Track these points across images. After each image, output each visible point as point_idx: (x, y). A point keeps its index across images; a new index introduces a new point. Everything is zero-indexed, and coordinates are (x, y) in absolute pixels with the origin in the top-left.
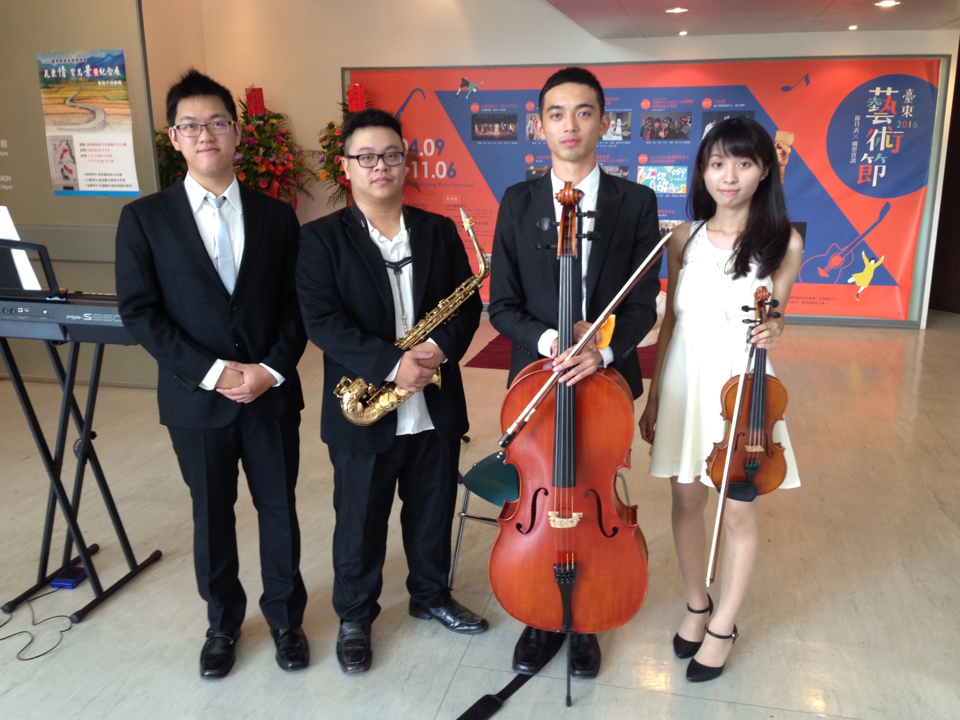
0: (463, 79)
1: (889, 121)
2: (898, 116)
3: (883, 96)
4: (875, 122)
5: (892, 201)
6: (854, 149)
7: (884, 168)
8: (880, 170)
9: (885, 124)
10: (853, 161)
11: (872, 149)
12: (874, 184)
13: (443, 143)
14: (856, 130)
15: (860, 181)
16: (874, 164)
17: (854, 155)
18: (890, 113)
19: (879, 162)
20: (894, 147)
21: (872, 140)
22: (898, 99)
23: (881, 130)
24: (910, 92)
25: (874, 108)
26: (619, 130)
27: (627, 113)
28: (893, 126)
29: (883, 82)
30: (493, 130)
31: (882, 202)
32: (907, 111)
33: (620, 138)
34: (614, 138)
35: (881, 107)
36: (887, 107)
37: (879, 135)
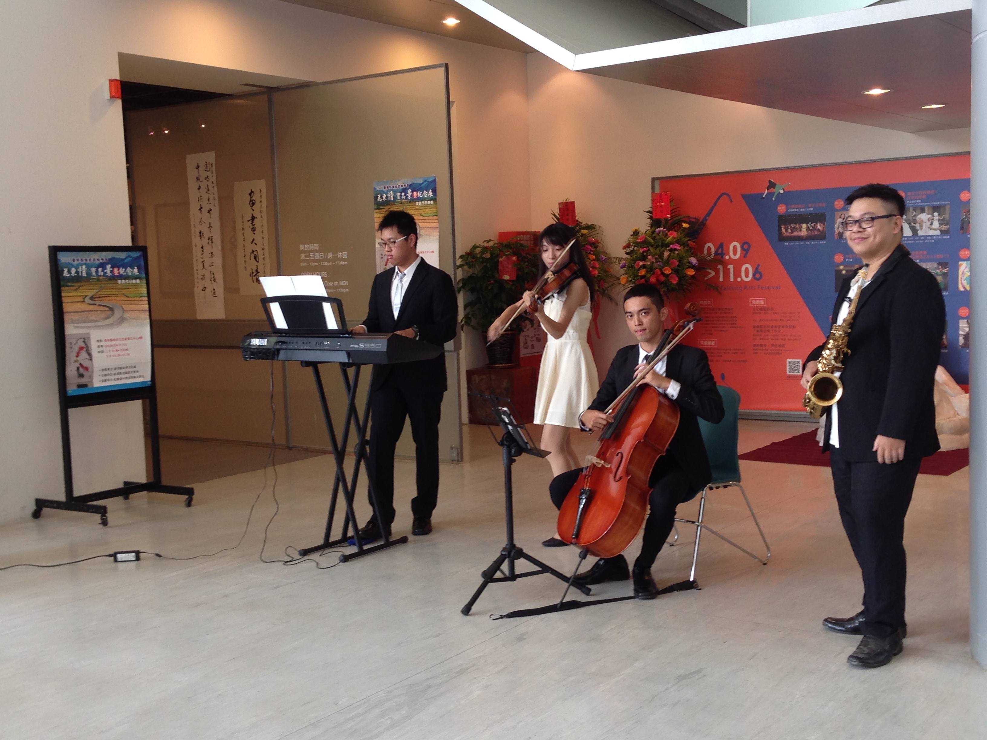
0: (770, 181)
13: (749, 246)
26: (936, 224)
27: (944, 206)
30: (801, 230)
33: (938, 233)
34: (932, 233)
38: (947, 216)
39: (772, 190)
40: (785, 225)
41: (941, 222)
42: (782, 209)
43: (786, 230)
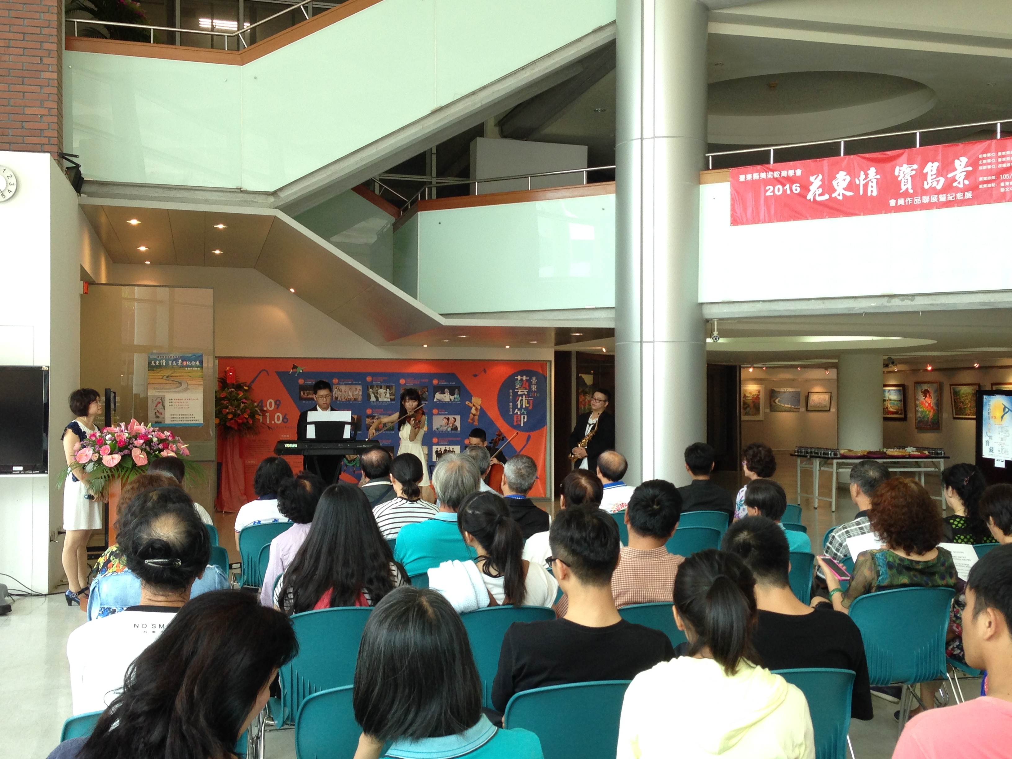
0: (294, 365)
1: (526, 393)
2: (530, 391)
3: (522, 380)
4: (519, 393)
5: (532, 434)
6: (511, 407)
7: (526, 416)
8: (524, 417)
9: (524, 394)
10: (511, 413)
11: (519, 407)
12: (522, 425)
13: (280, 402)
14: (511, 397)
15: (515, 424)
16: (521, 414)
17: (511, 410)
18: (526, 389)
19: (523, 414)
20: (529, 406)
21: (519, 402)
22: (529, 381)
23: (522, 397)
24: (534, 378)
25: (518, 386)
26: (388, 395)
27: (392, 386)
28: (528, 395)
29: (522, 373)
31: (527, 434)
32: (534, 388)
33: (389, 400)
34: (386, 400)
35: (521, 386)
36: (524, 386)
37: (522, 400)
38: (393, 391)
39: (294, 370)
40: (303, 391)
41: (391, 394)
42: (301, 381)
43: (304, 394)
